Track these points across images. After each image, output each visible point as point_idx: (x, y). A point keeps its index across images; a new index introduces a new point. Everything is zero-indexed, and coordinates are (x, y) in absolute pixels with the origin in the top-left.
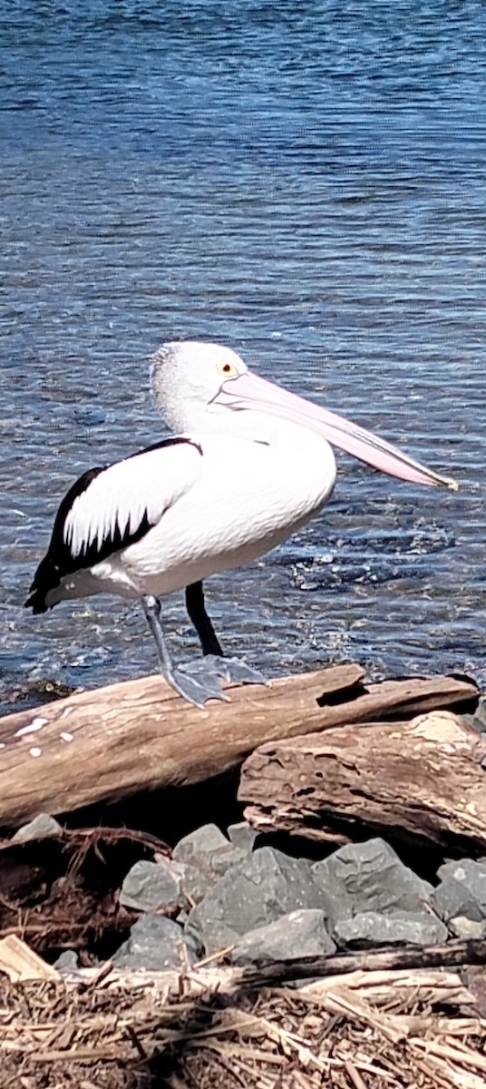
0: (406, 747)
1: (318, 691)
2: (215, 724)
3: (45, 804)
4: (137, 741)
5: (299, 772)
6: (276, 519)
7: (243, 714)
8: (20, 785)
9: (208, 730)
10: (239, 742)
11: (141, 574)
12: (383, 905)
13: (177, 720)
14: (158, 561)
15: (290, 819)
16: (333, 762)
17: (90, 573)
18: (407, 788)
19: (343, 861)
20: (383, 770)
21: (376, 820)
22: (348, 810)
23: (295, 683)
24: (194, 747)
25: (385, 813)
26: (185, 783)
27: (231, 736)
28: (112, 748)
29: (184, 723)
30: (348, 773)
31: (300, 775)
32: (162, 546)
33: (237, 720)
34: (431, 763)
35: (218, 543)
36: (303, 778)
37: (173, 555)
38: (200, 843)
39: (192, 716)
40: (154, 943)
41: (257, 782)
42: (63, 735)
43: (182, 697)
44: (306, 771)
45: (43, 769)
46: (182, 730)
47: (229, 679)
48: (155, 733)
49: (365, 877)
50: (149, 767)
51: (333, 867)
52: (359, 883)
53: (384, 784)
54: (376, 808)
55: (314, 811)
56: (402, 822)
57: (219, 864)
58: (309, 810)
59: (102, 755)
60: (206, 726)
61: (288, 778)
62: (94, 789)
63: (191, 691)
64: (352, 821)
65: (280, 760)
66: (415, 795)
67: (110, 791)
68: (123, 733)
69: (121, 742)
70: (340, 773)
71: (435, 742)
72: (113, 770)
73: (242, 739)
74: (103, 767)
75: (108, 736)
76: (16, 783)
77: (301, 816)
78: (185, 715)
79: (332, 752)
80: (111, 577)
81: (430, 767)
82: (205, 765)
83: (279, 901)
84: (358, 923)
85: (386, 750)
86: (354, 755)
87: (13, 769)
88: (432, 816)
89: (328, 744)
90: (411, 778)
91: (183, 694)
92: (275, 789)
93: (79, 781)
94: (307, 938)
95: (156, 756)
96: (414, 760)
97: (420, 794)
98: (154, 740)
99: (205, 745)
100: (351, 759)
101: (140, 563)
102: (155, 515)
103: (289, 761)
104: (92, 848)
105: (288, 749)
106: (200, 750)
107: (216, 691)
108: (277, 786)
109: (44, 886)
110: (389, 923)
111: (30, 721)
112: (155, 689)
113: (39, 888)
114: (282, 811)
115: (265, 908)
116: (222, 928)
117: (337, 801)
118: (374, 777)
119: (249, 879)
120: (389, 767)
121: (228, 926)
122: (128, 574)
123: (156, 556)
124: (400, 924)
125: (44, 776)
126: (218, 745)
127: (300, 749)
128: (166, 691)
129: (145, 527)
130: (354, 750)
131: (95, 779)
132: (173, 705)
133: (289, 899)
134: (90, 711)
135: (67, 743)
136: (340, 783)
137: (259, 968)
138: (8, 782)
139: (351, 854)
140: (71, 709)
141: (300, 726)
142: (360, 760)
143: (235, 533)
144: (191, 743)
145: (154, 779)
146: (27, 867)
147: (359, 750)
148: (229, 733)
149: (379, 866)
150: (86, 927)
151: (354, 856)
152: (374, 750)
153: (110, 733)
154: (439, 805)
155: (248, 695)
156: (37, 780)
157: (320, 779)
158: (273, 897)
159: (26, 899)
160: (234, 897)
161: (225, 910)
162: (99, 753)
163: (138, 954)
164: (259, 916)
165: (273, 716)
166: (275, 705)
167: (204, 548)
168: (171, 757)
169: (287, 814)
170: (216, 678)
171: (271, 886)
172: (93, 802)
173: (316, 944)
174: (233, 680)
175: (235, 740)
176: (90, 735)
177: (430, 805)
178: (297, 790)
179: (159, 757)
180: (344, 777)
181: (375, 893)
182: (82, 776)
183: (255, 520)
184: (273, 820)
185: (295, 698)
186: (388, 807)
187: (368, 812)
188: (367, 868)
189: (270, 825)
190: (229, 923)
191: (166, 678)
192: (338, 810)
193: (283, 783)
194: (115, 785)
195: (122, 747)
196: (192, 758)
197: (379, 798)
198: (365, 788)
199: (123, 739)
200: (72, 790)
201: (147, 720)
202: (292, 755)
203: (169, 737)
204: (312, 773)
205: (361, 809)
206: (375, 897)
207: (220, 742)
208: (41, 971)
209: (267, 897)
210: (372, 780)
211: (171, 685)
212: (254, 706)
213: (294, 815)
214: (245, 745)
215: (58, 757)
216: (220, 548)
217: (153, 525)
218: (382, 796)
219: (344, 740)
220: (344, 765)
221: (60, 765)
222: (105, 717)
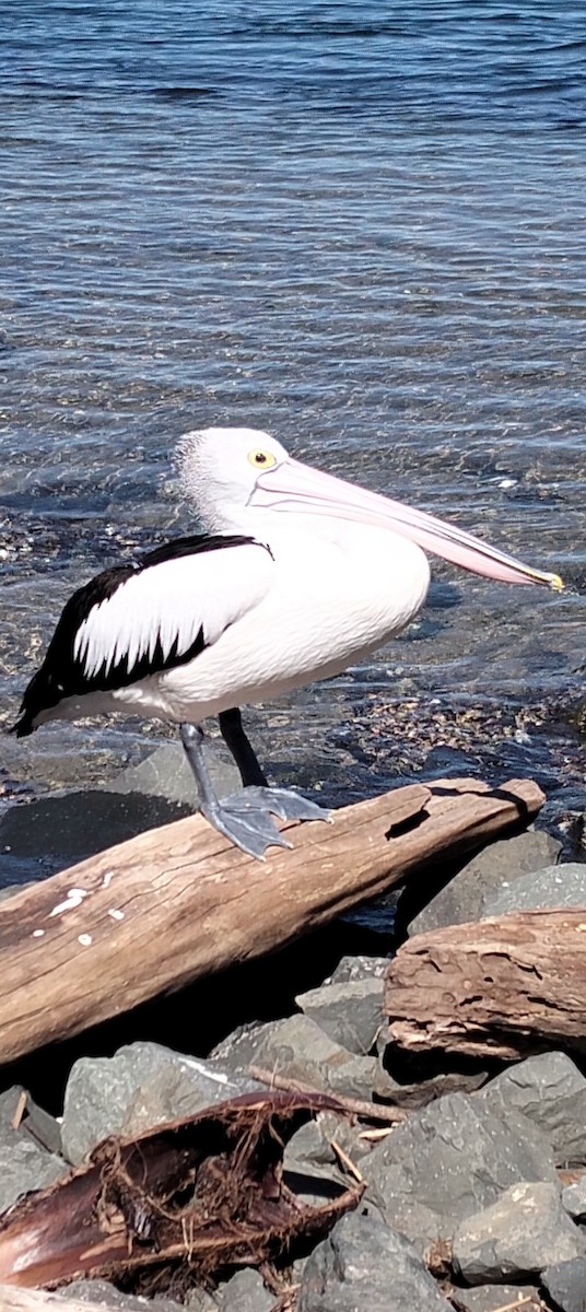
1: (385, 824)
2: (282, 880)
3: (102, 1005)
4: (199, 913)
5: (462, 976)
7: (309, 863)
8: (74, 987)
9: (275, 888)
10: (308, 899)
11: (185, 700)
12: (571, 1137)
13: (239, 879)
14: (211, 687)
15: (448, 1034)
16: (506, 963)
17: (111, 695)
19: (519, 1085)
20: (572, 973)
21: (556, 1031)
22: (523, 1021)
23: (357, 815)
24: (261, 911)
25: (569, 1023)
26: (249, 956)
27: (298, 892)
28: (172, 925)
29: (249, 882)
30: (527, 978)
31: (463, 981)
32: (221, 670)
33: (304, 871)
35: (291, 666)
36: (467, 984)
38: (302, 1049)
39: (254, 872)
40: (372, 1262)
41: (410, 992)
42: (111, 912)
43: (236, 846)
44: (470, 976)
45: (99, 962)
46: (247, 892)
47: (285, 818)
48: (216, 899)
49: (549, 1104)
50: (214, 943)
51: (507, 1092)
52: (541, 1113)
53: (573, 989)
54: (559, 1017)
55: (479, 1024)
57: (338, 1080)
58: (475, 1022)
59: (162, 936)
60: (273, 883)
61: (450, 985)
62: (156, 978)
63: (247, 837)
64: (526, 1033)
65: (436, 962)
67: (173, 979)
68: (182, 904)
69: (182, 916)
70: (515, 977)
72: (176, 953)
73: (311, 893)
74: (165, 951)
75: (167, 910)
76: (70, 985)
77: (463, 1030)
78: (247, 870)
79: (505, 951)
80: (140, 701)
82: (273, 931)
83: (489, 1171)
85: (575, 948)
86: (534, 954)
87: (64, 967)
89: (495, 940)
91: (239, 843)
92: (433, 1000)
93: (139, 972)
94: (555, 1235)
95: (221, 929)
98: (217, 908)
99: (273, 907)
100: (529, 959)
101: (186, 688)
102: (213, 634)
103: (448, 963)
104: (265, 1127)
105: (444, 947)
106: (267, 914)
107: (274, 835)
108: (435, 997)
109: (193, 1172)
111: (63, 894)
112: (203, 838)
113: (186, 1176)
114: (440, 1027)
115: (472, 1179)
116: (412, 1204)
117: (511, 1011)
118: (559, 981)
119: (449, 1142)
120: (580, 968)
121: (420, 1202)
122: (165, 699)
123: (209, 681)
125: (101, 971)
126: (286, 905)
127: (459, 947)
128: (216, 839)
129: (199, 645)
130: (533, 947)
131: (155, 968)
132: (229, 858)
133: (499, 1165)
134: (136, 876)
135: (119, 924)
136: (516, 990)
138: (61, 985)
139: (529, 1075)
140: (112, 874)
141: (371, 869)
142: (541, 960)
144: (258, 907)
145: (219, 956)
146: (174, 1152)
147: (538, 947)
148: (297, 889)
149: (566, 1091)
150: (268, 1235)
151: (534, 1078)
152: (558, 947)
153: (166, 904)
155: (309, 836)
156: (93, 979)
157: (489, 984)
158: (482, 1165)
159: (173, 1193)
160: (428, 1165)
161: (415, 1182)
162: (159, 933)
163: (359, 1281)
164: (463, 1190)
165: (342, 862)
166: (342, 847)
167: (274, 673)
168: (237, 927)
169: (447, 1029)
170: (268, 816)
171: (479, 1152)
172: (153, 995)
173: (567, 1241)
174: (289, 818)
175: (304, 896)
176: (144, 910)
178: (461, 1000)
179: (225, 930)
180: (522, 982)
181: (561, 1123)
182: (143, 965)
183: (339, 640)
184: (429, 1037)
185: (361, 834)
186: (576, 1016)
187: (549, 1022)
188: (550, 1094)
189: (423, 1043)
190: (423, 1198)
191: (213, 823)
192: (511, 1021)
193: (442, 992)
194: (179, 971)
195: (184, 922)
196: (259, 926)
197: (565, 1007)
198: (549, 996)
199: (183, 912)
200: (131, 985)
201: (207, 882)
202: (452, 955)
203: (234, 903)
204: (480, 977)
205: (540, 1019)
206: (561, 1128)
207: (287, 901)
209: (474, 1166)
210: (558, 985)
211: (220, 831)
212: (319, 851)
213: (455, 1030)
214: (315, 900)
215: (114, 944)
216: (293, 671)
217: (209, 645)
218: (569, 1004)
219: (516, 934)
220: (521, 967)
221: (118, 954)
222: (157, 884)
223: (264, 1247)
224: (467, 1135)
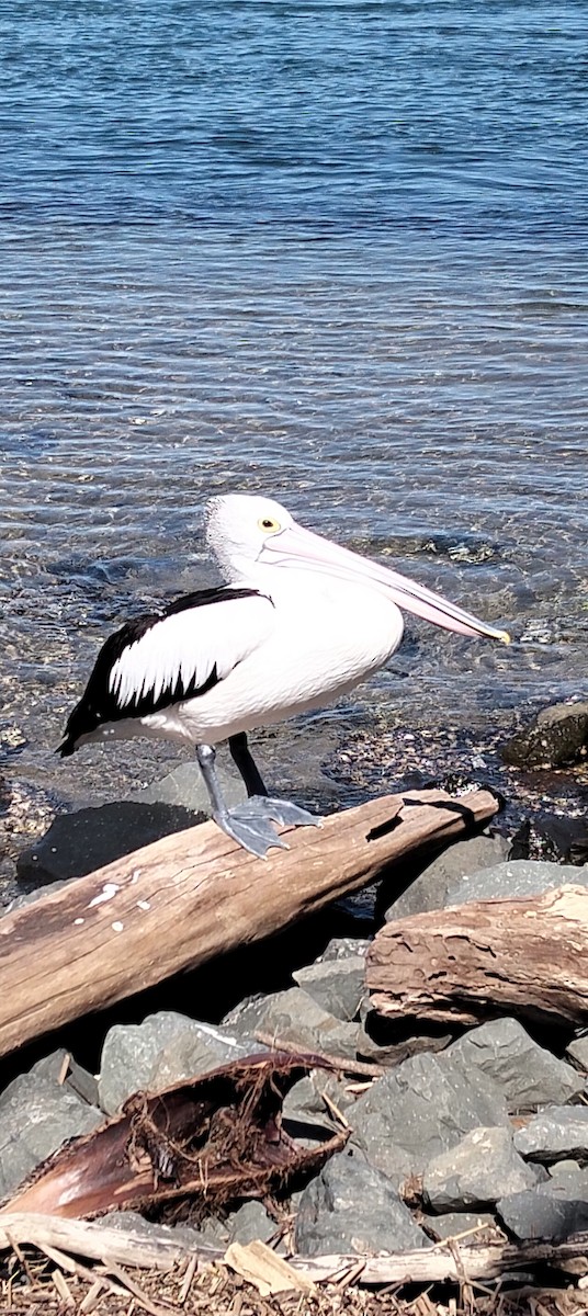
0: (545, 928)
1: (366, 828)
2: (281, 875)
4: (212, 903)
5: (429, 955)
6: (349, 674)
7: (303, 861)
8: (109, 966)
9: (275, 882)
10: (301, 891)
11: (201, 726)
12: (521, 1089)
13: (245, 875)
14: (223, 714)
15: (419, 1004)
16: (466, 944)
17: (139, 722)
18: (548, 970)
19: (477, 1045)
20: (520, 952)
21: (508, 1001)
22: (480, 992)
23: (342, 821)
24: (263, 902)
25: (519, 994)
26: (254, 939)
27: (294, 885)
28: (190, 914)
29: (252, 878)
30: (484, 956)
31: (430, 959)
32: (230, 700)
33: (299, 868)
34: (573, 943)
36: (434, 962)
37: (241, 709)
38: (298, 1016)
39: (257, 869)
40: (356, 1195)
41: (386, 969)
42: (139, 903)
43: (243, 847)
44: (436, 955)
45: (130, 945)
46: (251, 886)
47: (283, 824)
48: (226, 892)
49: (502, 1062)
50: (225, 928)
51: (468, 1052)
52: (496, 1069)
53: (521, 966)
54: (510, 989)
55: (445, 995)
56: (535, 1002)
57: (328, 1042)
58: (441, 994)
59: (182, 923)
60: (273, 878)
61: (420, 963)
63: (251, 840)
64: (483, 1002)
65: (408, 943)
66: (555, 976)
67: (191, 959)
68: (198, 896)
69: (198, 907)
70: (474, 956)
71: (576, 921)
72: (193, 937)
73: (304, 887)
74: (184, 936)
75: (185, 902)
76: (106, 964)
77: (431, 1000)
78: (251, 868)
79: (465, 934)
80: (164, 726)
81: (572, 948)
82: (273, 918)
83: (452, 1117)
84: (534, 1133)
85: (523, 931)
86: (489, 936)
87: (100, 949)
88: (571, 996)
89: (457, 925)
90: (551, 959)
91: (245, 845)
92: (406, 975)
93: (162, 954)
94: (508, 1171)
95: (230, 916)
96: (554, 941)
97: (560, 976)
98: (227, 899)
99: (273, 899)
100: (485, 941)
101: (201, 715)
102: (225, 670)
103: (418, 944)
104: (267, 1083)
105: (415, 931)
106: (269, 904)
107: (274, 838)
108: (408, 972)
109: (207, 1121)
110: (563, 1129)
111: (99, 889)
112: (215, 841)
113: (202, 1124)
114: (412, 997)
115: (439, 1125)
116: (389, 1146)
117: (470, 984)
118: (510, 959)
119: (419, 1094)
120: (527, 948)
121: (396, 1144)
122: (184, 725)
123: (221, 710)
124: (573, 1129)
125: (131, 953)
126: (284, 896)
127: (427, 931)
128: (226, 842)
129: (213, 680)
130: (488, 931)
131: (176, 949)
132: (237, 858)
133: (461, 1113)
134: (160, 873)
135: (146, 913)
136: (474, 966)
137: (520, 1249)
138: (97, 964)
139: (486, 1038)
140: (140, 871)
141: (354, 866)
142: (495, 941)
143: (308, 687)
144: (261, 899)
145: (228, 940)
146: (192, 1104)
147: (492, 930)
148: (293, 882)
149: (516, 1051)
150: (270, 1173)
151: (490, 1040)
152: (509, 930)
153: (185, 897)
154: (581, 986)
155: (303, 839)
156: (125, 959)
157: (452, 961)
158: (448, 1113)
159: (191, 1138)
160: (402, 1113)
161: (392, 1128)
162: (179, 921)
163: (346, 1211)
164: (432, 1134)
165: (330, 860)
166: (330, 848)
168: (244, 915)
169: (417, 1000)
170: (268, 822)
171: (444, 1102)
172: (175, 972)
173: (518, 1176)
174: (286, 824)
175: (298, 889)
176: (166, 901)
177: (572, 986)
178: (429, 975)
179: (233, 918)
180: (479, 960)
181: (512, 1077)
182: (166, 947)
183: (328, 676)
184: (403, 1006)
185: (346, 837)
186: (524, 988)
187: (501, 993)
188: (503, 1053)
189: (399, 1011)
190: (398, 1140)
191: (223, 828)
192: (471, 992)
193: (414, 968)
194: (195, 952)
195: (199, 912)
196: (261, 914)
197: (515, 980)
198: (502, 971)
199: (199, 903)
200: (156, 964)
201: (218, 878)
202: (422, 937)
203: (241, 895)
204: (444, 956)
205: (495, 990)
206: (512, 1081)
207: (286, 893)
208: (292, 1279)
209: (441, 1114)
210: (509, 962)
211: (229, 835)
212: (311, 851)
213: (424, 1000)
215: (141, 930)
216: (291, 701)
217: (221, 679)
218: (518, 978)
219: (474, 920)
220: (478, 947)
221: (145, 938)
222: (177, 880)
223: (266, 1183)
224: (434, 1088)
